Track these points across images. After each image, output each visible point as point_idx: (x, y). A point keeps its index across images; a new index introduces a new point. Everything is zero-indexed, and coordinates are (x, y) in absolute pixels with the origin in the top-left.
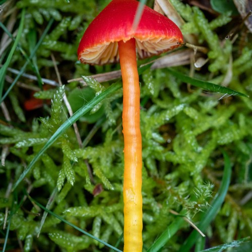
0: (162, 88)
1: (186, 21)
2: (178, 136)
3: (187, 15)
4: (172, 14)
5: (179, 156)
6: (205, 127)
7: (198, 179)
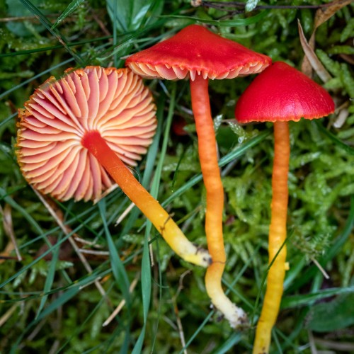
0: (303, 129)
1: (333, 76)
2: (311, 175)
3: (334, 70)
4: (320, 70)
5: (309, 196)
6: (337, 172)
7: (323, 220)
